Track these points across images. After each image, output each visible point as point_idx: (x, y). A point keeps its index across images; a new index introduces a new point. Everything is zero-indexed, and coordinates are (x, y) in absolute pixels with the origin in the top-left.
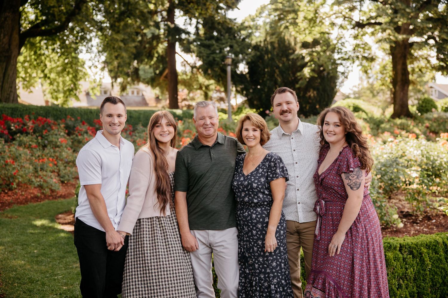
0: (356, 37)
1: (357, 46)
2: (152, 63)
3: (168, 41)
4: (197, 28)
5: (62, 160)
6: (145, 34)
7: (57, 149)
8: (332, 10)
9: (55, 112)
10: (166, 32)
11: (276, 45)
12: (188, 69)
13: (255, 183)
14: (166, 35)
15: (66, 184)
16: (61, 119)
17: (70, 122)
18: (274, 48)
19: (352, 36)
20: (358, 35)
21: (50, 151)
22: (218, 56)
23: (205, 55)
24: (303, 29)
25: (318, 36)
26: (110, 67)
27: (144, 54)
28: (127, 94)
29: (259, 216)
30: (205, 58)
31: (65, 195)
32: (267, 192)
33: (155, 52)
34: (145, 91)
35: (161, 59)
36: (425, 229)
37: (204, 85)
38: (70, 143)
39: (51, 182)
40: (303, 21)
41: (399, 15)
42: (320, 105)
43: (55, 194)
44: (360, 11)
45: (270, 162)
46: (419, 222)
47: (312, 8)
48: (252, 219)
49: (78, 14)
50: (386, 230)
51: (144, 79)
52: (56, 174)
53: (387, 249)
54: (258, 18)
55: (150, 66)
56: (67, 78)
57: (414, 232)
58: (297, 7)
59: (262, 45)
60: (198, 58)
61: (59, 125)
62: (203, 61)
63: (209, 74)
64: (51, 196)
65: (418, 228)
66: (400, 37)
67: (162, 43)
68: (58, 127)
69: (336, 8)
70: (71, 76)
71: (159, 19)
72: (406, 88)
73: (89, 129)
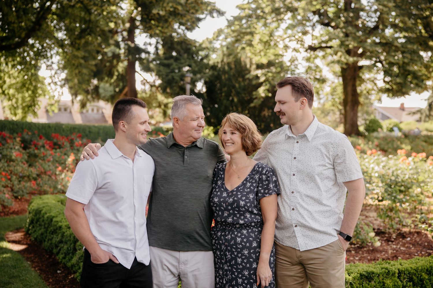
0: (308, 60)
1: (309, 68)
2: (112, 81)
3: (128, 60)
4: (157, 48)
5: (16, 175)
6: (106, 53)
7: (12, 163)
8: (286, 33)
9: (11, 126)
10: (127, 51)
11: (233, 66)
12: (147, 87)
13: (243, 201)
14: (126, 54)
15: (20, 200)
16: (17, 133)
17: (27, 136)
18: (230, 69)
19: (304, 59)
20: (310, 58)
21: (3, 165)
22: (177, 75)
23: (164, 73)
24: (258, 51)
25: (272, 58)
26: (71, 84)
27: (105, 72)
28: (87, 111)
29: (245, 240)
30: (164, 76)
31: (18, 211)
32: (255, 212)
33: (115, 70)
34: (105, 109)
35: (122, 78)
36: (402, 248)
37: (163, 103)
38: (26, 157)
39: (3, 198)
40: (259, 43)
41: (350, 38)
42: (274, 124)
43: (7, 210)
44: (313, 35)
45: (261, 174)
46: (393, 240)
47: (266, 31)
48: (236, 243)
49: (39, 30)
50: (362, 250)
51: (104, 97)
52: (9, 189)
53: (385, 275)
54: (215, 42)
55: (111, 84)
56: (27, 95)
57: (392, 251)
58: (253, 30)
59: (220, 66)
60: (157, 77)
61: (15, 138)
62: (162, 80)
63: (167, 93)
64: (3, 212)
65: (395, 246)
66: (351, 59)
67: (122, 62)
68: (14, 140)
69: (289, 32)
70: (30, 92)
71: (120, 39)
72: (356, 108)
73: (46, 143)
